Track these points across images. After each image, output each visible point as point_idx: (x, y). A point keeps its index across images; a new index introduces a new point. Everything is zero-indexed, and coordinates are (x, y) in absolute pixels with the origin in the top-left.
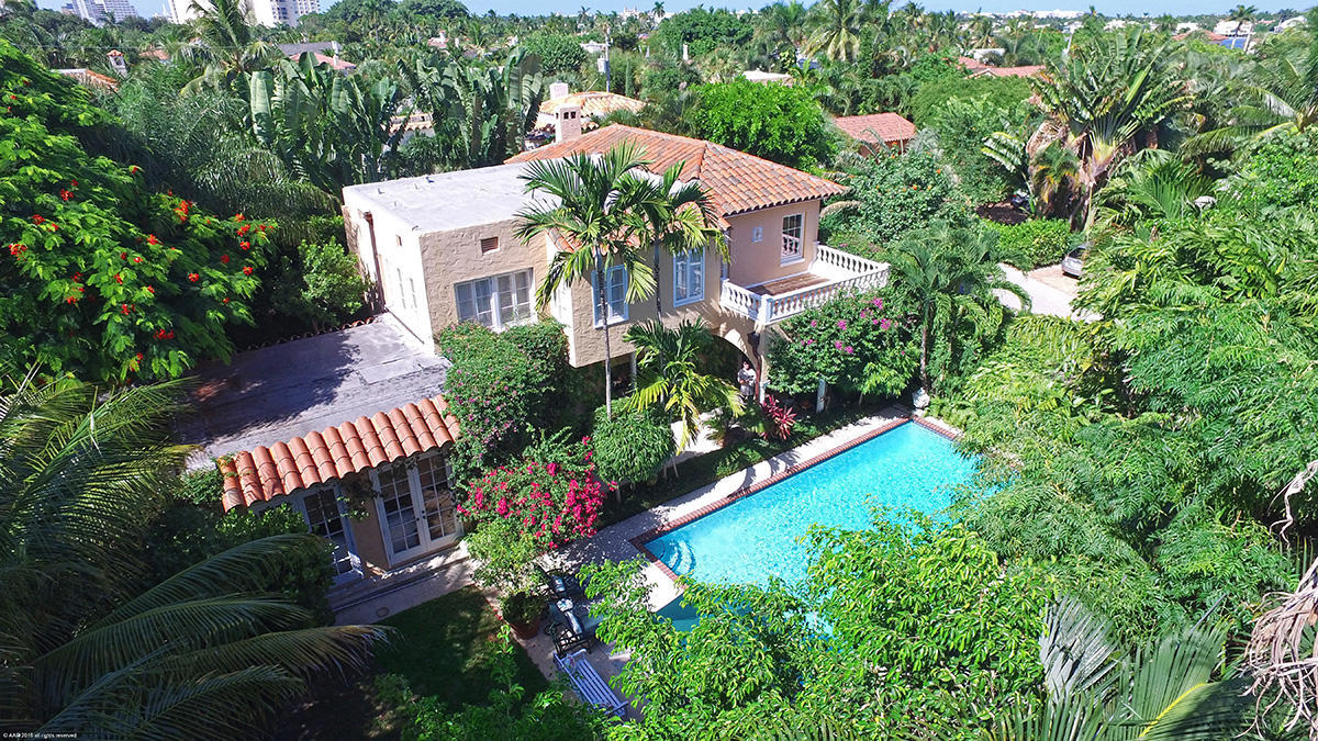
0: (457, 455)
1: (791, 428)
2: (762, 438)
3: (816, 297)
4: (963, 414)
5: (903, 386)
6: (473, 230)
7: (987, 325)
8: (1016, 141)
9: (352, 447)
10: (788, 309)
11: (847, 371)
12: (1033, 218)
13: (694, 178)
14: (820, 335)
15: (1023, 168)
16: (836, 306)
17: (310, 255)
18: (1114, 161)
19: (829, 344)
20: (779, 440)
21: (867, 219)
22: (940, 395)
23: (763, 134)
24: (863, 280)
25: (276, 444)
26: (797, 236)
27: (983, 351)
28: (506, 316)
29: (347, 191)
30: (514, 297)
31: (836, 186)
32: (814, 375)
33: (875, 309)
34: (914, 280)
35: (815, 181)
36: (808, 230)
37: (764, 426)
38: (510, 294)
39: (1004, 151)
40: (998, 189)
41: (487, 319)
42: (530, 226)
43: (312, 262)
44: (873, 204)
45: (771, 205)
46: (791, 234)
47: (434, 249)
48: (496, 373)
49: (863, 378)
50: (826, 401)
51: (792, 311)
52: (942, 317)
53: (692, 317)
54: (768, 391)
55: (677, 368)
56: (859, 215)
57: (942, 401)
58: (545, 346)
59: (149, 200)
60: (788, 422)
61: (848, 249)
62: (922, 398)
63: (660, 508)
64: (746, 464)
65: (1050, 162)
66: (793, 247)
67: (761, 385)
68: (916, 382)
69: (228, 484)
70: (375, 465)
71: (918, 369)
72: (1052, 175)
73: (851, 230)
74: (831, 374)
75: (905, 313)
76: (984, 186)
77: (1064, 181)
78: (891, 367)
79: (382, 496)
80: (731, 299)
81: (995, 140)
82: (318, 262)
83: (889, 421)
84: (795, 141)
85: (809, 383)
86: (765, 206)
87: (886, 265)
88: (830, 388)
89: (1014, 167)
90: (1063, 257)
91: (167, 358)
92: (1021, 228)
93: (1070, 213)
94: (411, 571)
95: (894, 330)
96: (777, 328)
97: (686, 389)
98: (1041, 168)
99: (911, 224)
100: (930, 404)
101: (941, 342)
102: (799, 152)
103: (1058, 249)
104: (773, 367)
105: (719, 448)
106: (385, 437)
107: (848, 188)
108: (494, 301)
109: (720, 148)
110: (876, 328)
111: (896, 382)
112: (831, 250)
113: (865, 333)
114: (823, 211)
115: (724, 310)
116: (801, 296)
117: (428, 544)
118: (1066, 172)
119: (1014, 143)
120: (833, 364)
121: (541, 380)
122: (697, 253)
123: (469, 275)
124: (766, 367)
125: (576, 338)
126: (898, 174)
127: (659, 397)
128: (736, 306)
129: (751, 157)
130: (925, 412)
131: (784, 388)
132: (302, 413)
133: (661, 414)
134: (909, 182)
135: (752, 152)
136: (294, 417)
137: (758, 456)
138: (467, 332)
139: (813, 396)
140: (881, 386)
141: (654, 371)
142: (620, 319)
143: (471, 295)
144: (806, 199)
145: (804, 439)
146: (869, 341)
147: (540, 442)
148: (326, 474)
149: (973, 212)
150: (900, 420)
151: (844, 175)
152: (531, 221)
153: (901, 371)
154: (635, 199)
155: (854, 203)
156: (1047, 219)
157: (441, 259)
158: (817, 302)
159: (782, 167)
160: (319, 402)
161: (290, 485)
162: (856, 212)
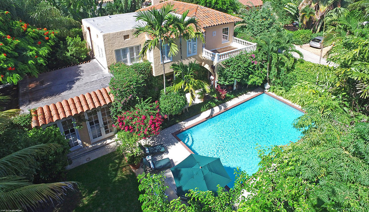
0: (113, 107)
1: (225, 96)
2: (216, 99)
3: (233, 54)
4: (281, 91)
5: (262, 82)
6: (121, 33)
7: (289, 64)
8: (295, 5)
9: (77, 105)
10: (224, 57)
11: (243, 77)
12: (300, 29)
13: (194, 16)
14: (235, 66)
15: (297, 14)
16: (240, 57)
17: (70, 41)
18: (326, 12)
19: (238, 69)
20: (222, 100)
21: (249, 29)
22: (273, 85)
23: (216, 3)
24: (248, 48)
25: (52, 104)
26: (227, 34)
27: (287, 71)
28: (132, 60)
29: (83, 20)
30: (135, 54)
31: (239, 19)
32: (233, 79)
33: (252, 58)
34: (265, 49)
35: (233, 17)
36: (231, 32)
37: (216, 95)
38: (133, 53)
39: (291, 9)
40: (289, 20)
41: (126, 61)
42: (138, 31)
43: (70, 43)
44: (251, 24)
45: (219, 25)
46: (225, 33)
47: (108, 39)
48: (126, 80)
49: (248, 80)
50: (236, 87)
51: (225, 58)
52: (274, 61)
53: (193, 60)
54: (218, 83)
55: (188, 77)
56: (246, 28)
57: (274, 87)
58: (144, 70)
59: (12, 23)
60: (224, 94)
61: (243, 38)
62: (268, 86)
63: (182, 122)
64: (211, 107)
65: (306, 12)
66: (226, 38)
67: (216, 82)
68: (265, 81)
69: (34, 119)
70: (85, 111)
71: (266, 77)
72: (307, 16)
73: (244, 33)
74: (238, 79)
75: (262, 59)
76: (285, 19)
77: (311, 18)
78: (258, 76)
79: (88, 121)
80: (206, 54)
81: (288, 5)
82: (72, 43)
83: (257, 93)
84: (226, 5)
85: (231, 81)
86: (217, 25)
87: (256, 44)
88: (238, 83)
89: (294, 14)
90: (310, 41)
91: (12, 76)
92: (297, 32)
93: (312, 28)
94: (99, 145)
95: (259, 65)
96: (221, 64)
97: (191, 84)
98: (303, 14)
99: (263, 31)
100: (270, 88)
101: (273, 68)
102: (228, 9)
103: (308, 39)
104: (219, 76)
105: (202, 102)
106: (89, 101)
107: (243, 20)
108: (128, 55)
109: (203, 7)
110: (253, 64)
111: (260, 81)
112: (238, 39)
113: (249, 66)
114: (235, 27)
115: (203, 58)
116: (228, 53)
117: (104, 135)
118: (311, 15)
119: (294, 6)
120: (239, 75)
121: (141, 82)
122: (194, 40)
123: (119, 47)
124: (217, 76)
125: (155, 67)
126: (259, 15)
127: (182, 87)
128: (207, 56)
129: (212, 10)
130: (268, 90)
131: (223, 83)
132: (61, 94)
133: (182, 92)
134: (263, 18)
135: (213, 8)
136: (59, 95)
137: (215, 105)
138: (118, 66)
139: (232, 86)
140: (254, 82)
141: (180, 78)
142: (169, 61)
143: (120, 53)
144: (230, 23)
145: (230, 99)
146: (251, 68)
147: (141, 103)
148: (68, 114)
149: (283, 27)
150: (261, 93)
151: (241, 15)
152: (138, 30)
153: (261, 77)
154: (173, 23)
155: (245, 24)
156: (305, 29)
157: (111, 42)
158: (234, 55)
159: (222, 13)
160: (67, 90)
161: (55, 118)
162: (245, 27)
